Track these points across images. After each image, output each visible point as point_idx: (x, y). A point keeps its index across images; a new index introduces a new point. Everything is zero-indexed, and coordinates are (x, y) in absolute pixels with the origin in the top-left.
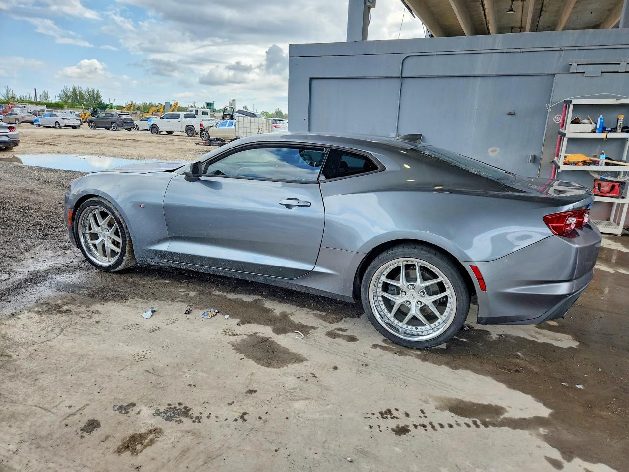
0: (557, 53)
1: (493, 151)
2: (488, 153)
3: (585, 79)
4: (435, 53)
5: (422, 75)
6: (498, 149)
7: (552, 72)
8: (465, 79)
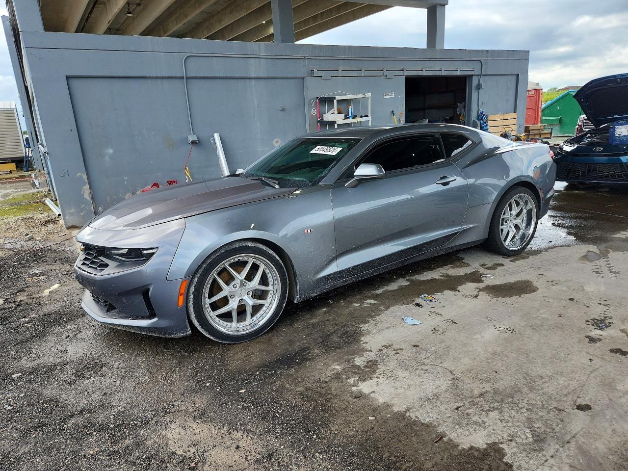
0: (302, 60)
1: (277, 142)
2: (273, 144)
3: (323, 81)
4: (214, 55)
5: (206, 75)
6: (279, 140)
7: (302, 76)
8: (243, 81)
